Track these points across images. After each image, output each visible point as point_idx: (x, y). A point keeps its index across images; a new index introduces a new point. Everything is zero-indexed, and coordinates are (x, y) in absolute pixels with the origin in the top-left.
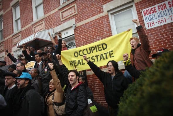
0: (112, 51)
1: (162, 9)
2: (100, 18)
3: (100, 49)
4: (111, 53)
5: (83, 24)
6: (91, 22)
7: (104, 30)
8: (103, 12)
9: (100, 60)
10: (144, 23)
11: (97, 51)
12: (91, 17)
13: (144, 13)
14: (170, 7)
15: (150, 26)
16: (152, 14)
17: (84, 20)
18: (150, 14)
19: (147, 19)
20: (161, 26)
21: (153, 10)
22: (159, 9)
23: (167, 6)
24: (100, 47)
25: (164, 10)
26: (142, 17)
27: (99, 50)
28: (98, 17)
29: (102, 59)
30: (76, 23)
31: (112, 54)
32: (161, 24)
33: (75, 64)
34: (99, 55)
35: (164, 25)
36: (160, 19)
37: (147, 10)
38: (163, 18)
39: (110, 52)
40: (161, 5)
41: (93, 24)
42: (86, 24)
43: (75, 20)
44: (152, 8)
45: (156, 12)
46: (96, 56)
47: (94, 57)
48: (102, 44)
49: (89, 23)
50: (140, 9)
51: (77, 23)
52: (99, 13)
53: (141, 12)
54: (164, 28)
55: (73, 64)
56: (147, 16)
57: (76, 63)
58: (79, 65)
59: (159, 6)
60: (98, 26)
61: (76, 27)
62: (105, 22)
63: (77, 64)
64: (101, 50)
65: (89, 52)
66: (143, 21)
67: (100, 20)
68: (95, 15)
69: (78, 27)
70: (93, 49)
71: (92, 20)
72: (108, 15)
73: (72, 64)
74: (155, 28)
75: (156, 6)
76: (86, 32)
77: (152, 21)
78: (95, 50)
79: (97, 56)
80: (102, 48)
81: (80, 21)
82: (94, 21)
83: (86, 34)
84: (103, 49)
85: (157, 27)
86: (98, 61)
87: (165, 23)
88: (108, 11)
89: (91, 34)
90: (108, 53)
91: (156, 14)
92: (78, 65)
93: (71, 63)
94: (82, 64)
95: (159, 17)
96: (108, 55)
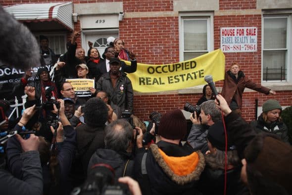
0: (202, 70)
1: (240, 35)
2: (167, 18)
3: (187, 67)
4: (201, 72)
5: (136, 17)
6: (151, 18)
7: (169, 37)
8: (172, 10)
9: (187, 79)
10: (220, 43)
11: (183, 69)
12: (154, 11)
13: (223, 33)
14: (247, 35)
15: (225, 49)
16: (230, 36)
17: (140, 11)
18: (228, 35)
19: (224, 40)
20: (235, 53)
21: (232, 32)
22: (237, 33)
23: (245, 33)
24: (188, 65)
25: (241, 36)
26: (220, 36)
27: (186, 69)
28: (164, 15)
29: (190, 79)
30: (124, 11)
31: (203, 73)
32: (236, 51)
33: (149, 83)
34: (185, 75)
35: (238, 53)
36: (236, 44)
37: (226, 30)
38: (239, 44)
39: (199, 71)
40: (240, 30)
41: (153, 22)
42: (142, 18)
43: (124, 6)
44: (231, 30)
45: (234, 35)
46: (180, 76)
47: (178, 76)
48: (191, 62)
49: (147, 18)
50: (219, 25)
51: (127, 11)
52: (166, 10)
53: (220, 30)
54: (237, 56)
55: (145, 81)
56: (224, 37)
57: (150, 81)
58: (156, 84)
59: (238, 30)
60: (161, 29)
61: (125, 17)
62: (173, 27)
63: (152, 82)
64: (188, 69)
65: (172, 69)
66: (220, 41)
67: (166, 20)
68: (159, 11)
69: (127, 19)
70: (178, 66)
71: (154, 17)
72: (178, 18)
73: (143, 82)
74: (229, 53)
75: (236, 28)
76: (141, 32)
77: (228, 44)
78: (181, 68)
79: (182, 76)
80: (189, 67)
81: (133, 11)
82: (155, 18)
83: (140, 35)
84: (191, 68)
85: (231, 53)
86: (183, 80)
87: (239, 51)
88: (180, 12)
89: (149, 37)
90: (197, 72)
91: (233, 37)
92: (153, 84)
93: (142, 80)
94: (161, 84)
95: (236, 42)
96: (197, 74)
